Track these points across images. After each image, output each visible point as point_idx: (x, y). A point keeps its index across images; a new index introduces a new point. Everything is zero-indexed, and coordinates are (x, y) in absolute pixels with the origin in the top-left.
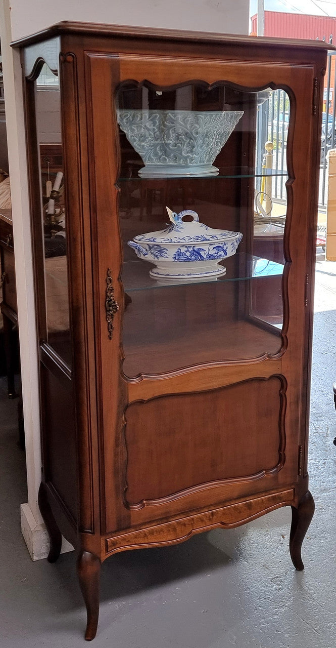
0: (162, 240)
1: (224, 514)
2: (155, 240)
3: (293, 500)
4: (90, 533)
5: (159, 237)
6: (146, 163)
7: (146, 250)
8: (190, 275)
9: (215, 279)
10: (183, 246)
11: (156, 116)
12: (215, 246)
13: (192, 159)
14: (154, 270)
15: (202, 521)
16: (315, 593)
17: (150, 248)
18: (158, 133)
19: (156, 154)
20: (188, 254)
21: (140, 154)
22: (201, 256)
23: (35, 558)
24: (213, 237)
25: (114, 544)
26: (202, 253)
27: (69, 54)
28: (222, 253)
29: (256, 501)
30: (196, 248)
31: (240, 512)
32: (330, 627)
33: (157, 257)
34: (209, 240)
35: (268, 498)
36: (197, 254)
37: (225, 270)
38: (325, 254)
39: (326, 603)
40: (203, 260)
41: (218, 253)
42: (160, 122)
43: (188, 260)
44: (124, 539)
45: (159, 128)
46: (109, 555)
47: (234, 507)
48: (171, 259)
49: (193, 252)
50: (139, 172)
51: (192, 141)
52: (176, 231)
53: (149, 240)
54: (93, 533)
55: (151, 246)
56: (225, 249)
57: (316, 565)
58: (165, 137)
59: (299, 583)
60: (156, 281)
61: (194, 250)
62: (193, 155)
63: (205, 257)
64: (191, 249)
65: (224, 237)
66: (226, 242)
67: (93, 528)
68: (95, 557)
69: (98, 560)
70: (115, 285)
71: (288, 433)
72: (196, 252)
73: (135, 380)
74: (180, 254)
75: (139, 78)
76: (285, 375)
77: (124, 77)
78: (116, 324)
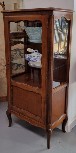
63: (31, 60)
70: (9, 61)
71: (42, 110)
72: (29, 59)
73: (13, 81)
74: (27, 59)
75: (12, 20)
76: (42, 95)
77: (10, 20)
78: (10, 69)
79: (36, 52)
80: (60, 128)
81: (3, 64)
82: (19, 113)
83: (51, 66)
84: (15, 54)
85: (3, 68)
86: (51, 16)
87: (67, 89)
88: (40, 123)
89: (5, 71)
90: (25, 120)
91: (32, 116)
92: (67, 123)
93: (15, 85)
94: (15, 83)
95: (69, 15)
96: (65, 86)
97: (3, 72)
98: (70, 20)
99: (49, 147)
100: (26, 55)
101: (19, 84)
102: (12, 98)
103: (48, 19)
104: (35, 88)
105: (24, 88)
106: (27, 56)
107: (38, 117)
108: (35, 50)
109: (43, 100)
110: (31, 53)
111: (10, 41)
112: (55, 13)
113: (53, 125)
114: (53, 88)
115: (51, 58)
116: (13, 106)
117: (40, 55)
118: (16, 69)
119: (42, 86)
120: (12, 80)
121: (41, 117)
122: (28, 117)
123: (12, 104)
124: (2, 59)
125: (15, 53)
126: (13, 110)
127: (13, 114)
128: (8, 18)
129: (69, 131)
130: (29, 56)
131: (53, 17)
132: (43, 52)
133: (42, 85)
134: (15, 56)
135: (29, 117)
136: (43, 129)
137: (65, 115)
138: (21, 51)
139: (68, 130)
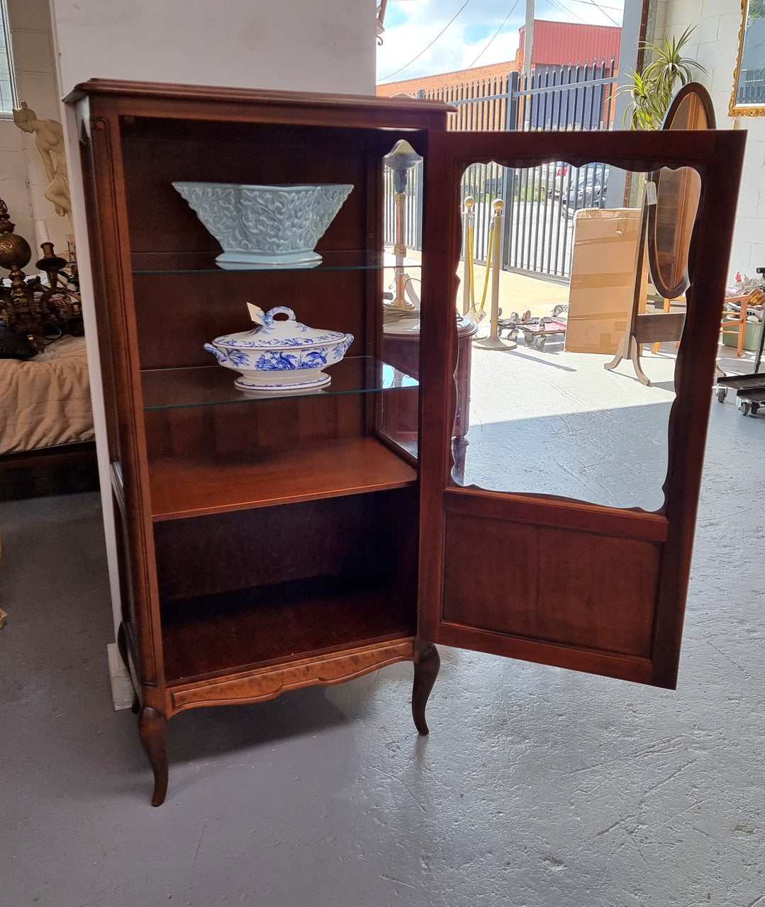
0: (242, 344)
1: (322, 668)
2: (234, 344)
3: (413, 655)
4: (150, 685)
5: (239, 340)
6: (225, 248)
7: (225, 355)
8: (280, 386)
9: (317, 390)
10: (268, 351)
11: (230, 193)
12: (309, 352)
13: (278, 246)
14: (240, 380)
15: (295, 676)
16: (433, 763)
17: (229, 353)
18: (235, 212)
19: (235, 239)
20: (274, 362)
21: (217, 237)
22: (290, 364)
23: (117, 708)
24: (307, 341)
25: (183, 699)
26: (292, 361)
27: (99, 119)
28: (319, 360)
29: (363, 655)
30: (284, 355)
31: (343, 667)
32: (440, 804)
33: (236, 364)
34: (301, 344)
35: (380, 652)
36: (285, 362)
37: (330, 379)
38: (564, 342)
39: (444, 775)
40: (294, 369)
41: (313, 361)
42: (235, 199)
43: (274, 368)
44: (194, 694)
45: (236, 207)
46: (177, 711)
47: (335, 661)
48: (252, 367)
49: (280, 359)
50: (217, 259)
51: (276, 223)
52: (263, 332)
53: (228, 343)
54: (155, 686)
55: (230, 350)
56: (323, 355)
57: (444, 730)
58: (243, 218)
59: (419, 751)
60: (242, 392)
61: (281, 357)
62: (279, 240)
63: (296, 365)
64: (277, 356)
65: (322, 341)
66: (325, 347)
67: (155, 679)
68: (160, 714)
69: (163, 718)
72: (286, 359)
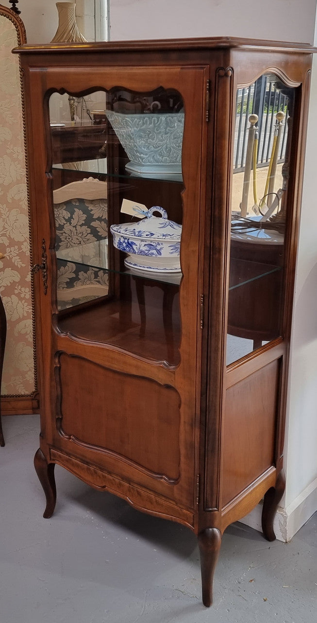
1: (129, 491)
10: (122, 236)
12: (146, 243)
15: (112, 483)
20: (124, 245)
22: (133, 249)
25: (55, 456)
28: (154, 252)
30: (130, 241)
40: (135, 253)
41: (149, 251)
43: (124, 250)
56: (158, 249)
61: (128, 243)
63: (137, 251)
64: (126, 241)
65: (162, 237)
70: (48, 253)
71: (183, 451)
72: (130, 245)
73: (62, 335)
74: (120, 243)
75: (58, 87)
76: (179, 391)
77: (49, 86)
78: (49, 284)
79: (157, 214)
80: (254, 521)
81: (17, 261)
82: (87, 463)
83: (219, 275)
84: (69, 220)
85: (17, 279)
86: (222, 72)
87: (281, 367)
88: (172, 504)
89: (27, 293)
90: (112, 490)
91: (138, 474)
92: (281, 504)
93: (69, 352)
94: (72, 341)
95: (296, 64)
96: (276, 353)
97: (18, 295)
98: (299, 84)
99: (207, 600)
100: (114, 228)
101: (85, 344)
102: (59, 401)
103: (210, 82)
104: (156, 363)
105: (107, 364)
106: (121, 232)
107: (164, 480)
108: (154, 209)
109: (185, 414)
110: (136, 220)
111: (51, 170)
112: (239, 59)
113: (226, 512)
114: (227, 362)
115: (220, 244)
116: (64, 436)
117: (176, 231)
118: (70, 284)
119: (184, 356)
120: (57, 330)
121: (177, 481)
122: (124, 478)
123: (60, 428)
124: (12, 243)
125: (67, 215)
126: (61, 451)
127: (64, 465)
128: (44, 77)
129: (290, 535)
130: (128, 235)
131: (232, 78)
132: (186, 219)
133: (180, 350)
134: (67, 228)
135: (129, 481)
136: (185, 527)
137: (272, 470)
138: (90, 207)
139: (284, 532)
